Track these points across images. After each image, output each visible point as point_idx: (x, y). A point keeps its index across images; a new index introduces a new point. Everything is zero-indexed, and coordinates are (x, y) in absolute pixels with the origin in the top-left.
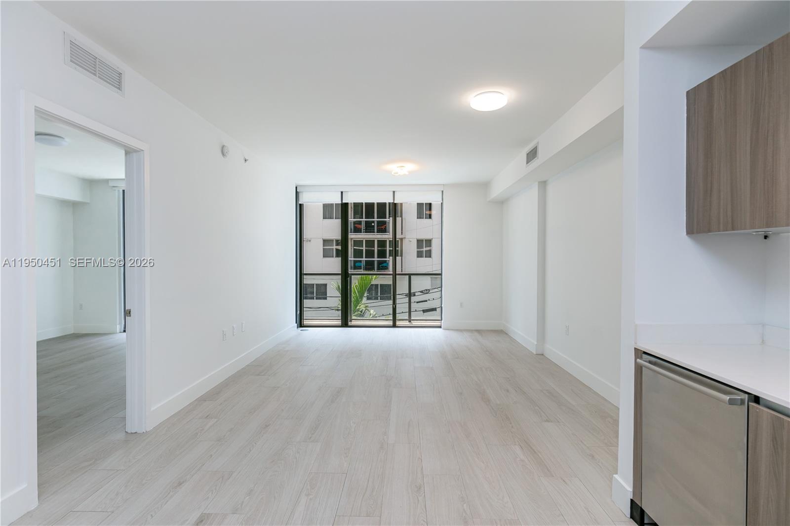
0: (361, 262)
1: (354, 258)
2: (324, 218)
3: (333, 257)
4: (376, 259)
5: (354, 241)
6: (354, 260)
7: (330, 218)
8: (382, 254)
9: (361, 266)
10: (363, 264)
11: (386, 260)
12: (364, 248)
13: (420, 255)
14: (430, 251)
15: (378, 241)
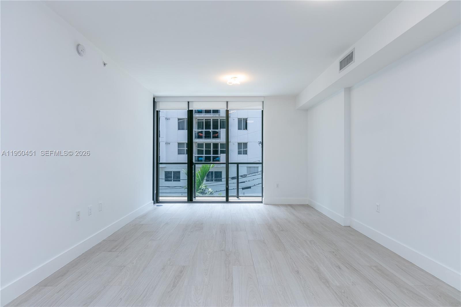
0: (202, 157)
1: (198, 155)
2: (178, 129)
3: (184, 154)
4: (212, 155)
5: (198, 144)
6: (198, 156)
7: (183, 129)
8: (216, 152)
9: (202, 160)
10: (203, 159)
11: (218, 156)
12: (204, 149)
13: (240, 153)
14: (246, 151)
15: (213, 144)
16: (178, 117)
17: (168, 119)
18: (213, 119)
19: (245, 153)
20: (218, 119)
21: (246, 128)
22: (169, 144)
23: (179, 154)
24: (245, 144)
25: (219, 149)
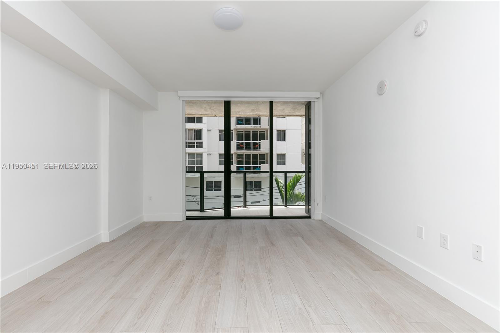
2: (219, 140)
4: (251, 165)
8: (255, 163)
11: (258, 166)
12: (244, 160)
14: (285, 161)
15: (253, 154)
16: (219, 129)
17: (209, 131)
18: (252, 131)
19: (284, 163)
20: (257, 131)
21: (284, 140)
22: (211, 154)
23: (220, 164)
24: (284, 155)
25: (259, 160)
